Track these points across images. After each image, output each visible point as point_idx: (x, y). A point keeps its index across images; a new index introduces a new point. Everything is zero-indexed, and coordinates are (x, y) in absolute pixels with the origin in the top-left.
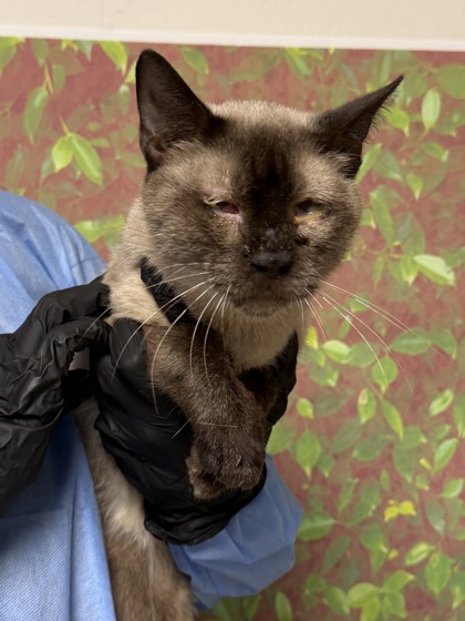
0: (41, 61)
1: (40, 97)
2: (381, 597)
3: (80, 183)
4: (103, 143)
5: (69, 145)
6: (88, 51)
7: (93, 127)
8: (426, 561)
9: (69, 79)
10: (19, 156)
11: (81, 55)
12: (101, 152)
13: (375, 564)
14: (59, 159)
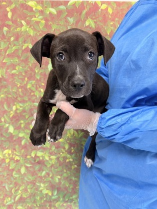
0: (85, 5)
1: (84, 12)
3: (91, 28)
4: (95, 20)
5: (89, 21)
6: (94, 3)
7: (94, 17)
9: (90, 9)
10: (80, 23)
11: (92, 4)
12: (95, 22)
14: (87, 23)
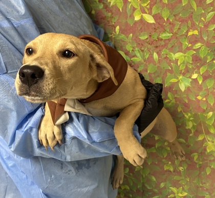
2: (185, 57)
8: (200, 48)
13: (184, 47)
